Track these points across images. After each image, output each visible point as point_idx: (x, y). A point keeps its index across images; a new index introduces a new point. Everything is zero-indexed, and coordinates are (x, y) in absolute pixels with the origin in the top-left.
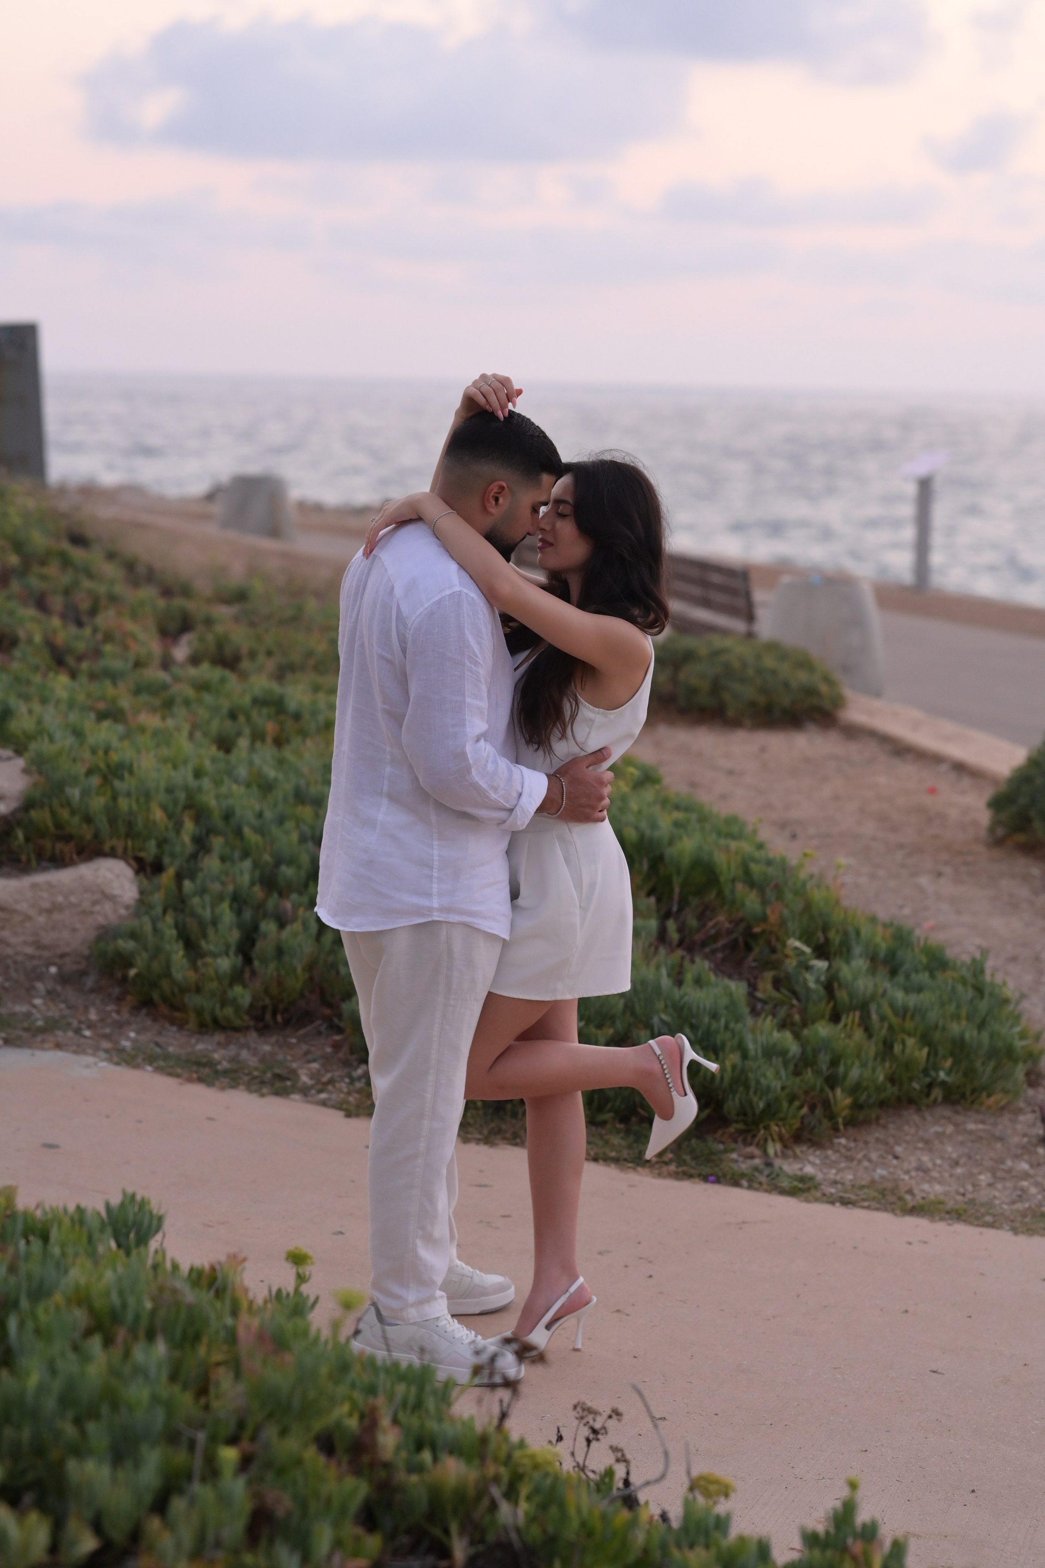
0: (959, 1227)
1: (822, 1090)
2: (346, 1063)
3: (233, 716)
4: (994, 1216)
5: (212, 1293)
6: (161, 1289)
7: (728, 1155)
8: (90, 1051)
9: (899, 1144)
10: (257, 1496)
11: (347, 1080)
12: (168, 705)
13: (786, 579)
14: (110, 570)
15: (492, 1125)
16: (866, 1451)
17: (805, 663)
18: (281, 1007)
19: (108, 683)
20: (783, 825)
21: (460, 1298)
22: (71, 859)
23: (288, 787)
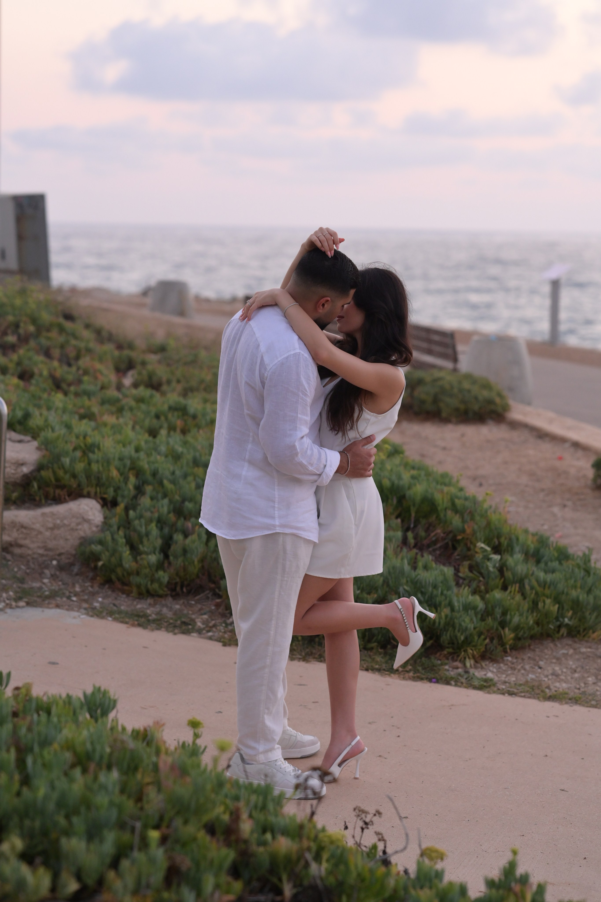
0: (577, 708)
1: (497, 629)
2: (223, 615)
3: (157, 417)
4: (597, 701)
5: (145, 744)
6: (115, 740)
7: (443, 667)
8: (76, 609)
9: (542, 661)
10: (170, 858)
11: (224, 625)
12: (120, 411)
13: (475, 338)
14: (86, 334)
15: (307, 650)
16: (523, 836)
17: (487, 386)
18: (186, 583)
19: (85, 398)
20: (474, 478)
21: (289, 749)
22: (65, 498)
23: (189, 457)
